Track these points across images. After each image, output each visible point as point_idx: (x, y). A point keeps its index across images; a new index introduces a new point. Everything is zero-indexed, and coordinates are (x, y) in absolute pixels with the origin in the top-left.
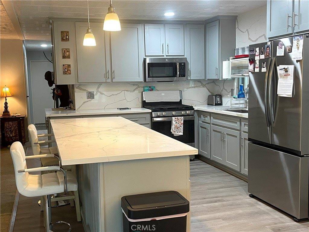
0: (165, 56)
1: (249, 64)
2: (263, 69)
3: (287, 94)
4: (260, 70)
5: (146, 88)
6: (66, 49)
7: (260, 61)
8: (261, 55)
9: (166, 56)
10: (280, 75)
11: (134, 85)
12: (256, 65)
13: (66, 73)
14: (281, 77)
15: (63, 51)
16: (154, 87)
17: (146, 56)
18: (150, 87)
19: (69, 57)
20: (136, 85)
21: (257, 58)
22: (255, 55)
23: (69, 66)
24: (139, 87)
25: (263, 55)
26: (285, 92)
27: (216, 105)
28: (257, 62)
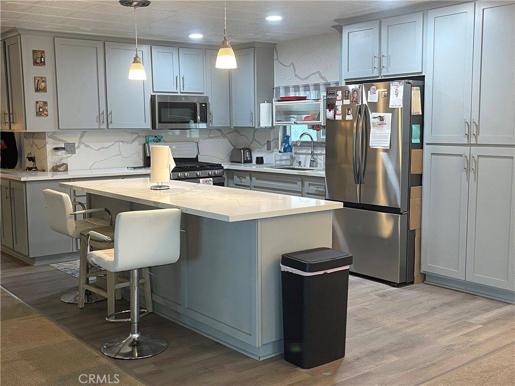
0: (179, 93)
1: (328, 110)
2: (347, 116)
3: (382, 145)
4: (344, 117)
5: (151, 139)
6: (40, 78)
7: (343, 106)
8: (344, 101)
9: (181, 93)
10: (373, 124)
11: (132, 133)
12: (337, 111)
13: (41, 115)
14: (374, 126)
15: (37, 81)
16: (162, 137)
17: (153, 92)
18: (156, 137)
19: (44, 90)
20: (136, 133)
21: (338, 104)
22: (336, 99)
23: (45, 103)
24: (139, 136)
25: (349, 101)
26: (380, 144)
27: (245, 162)
28: (340, 108)
